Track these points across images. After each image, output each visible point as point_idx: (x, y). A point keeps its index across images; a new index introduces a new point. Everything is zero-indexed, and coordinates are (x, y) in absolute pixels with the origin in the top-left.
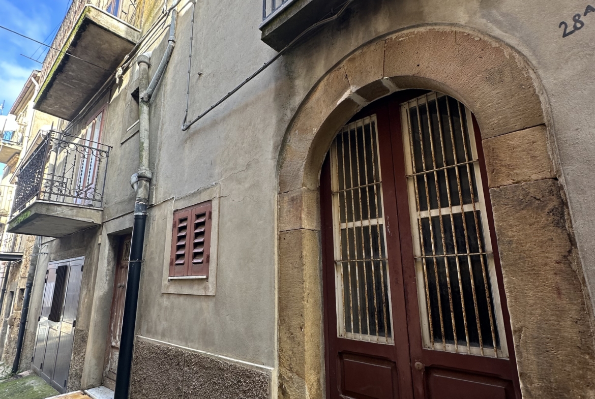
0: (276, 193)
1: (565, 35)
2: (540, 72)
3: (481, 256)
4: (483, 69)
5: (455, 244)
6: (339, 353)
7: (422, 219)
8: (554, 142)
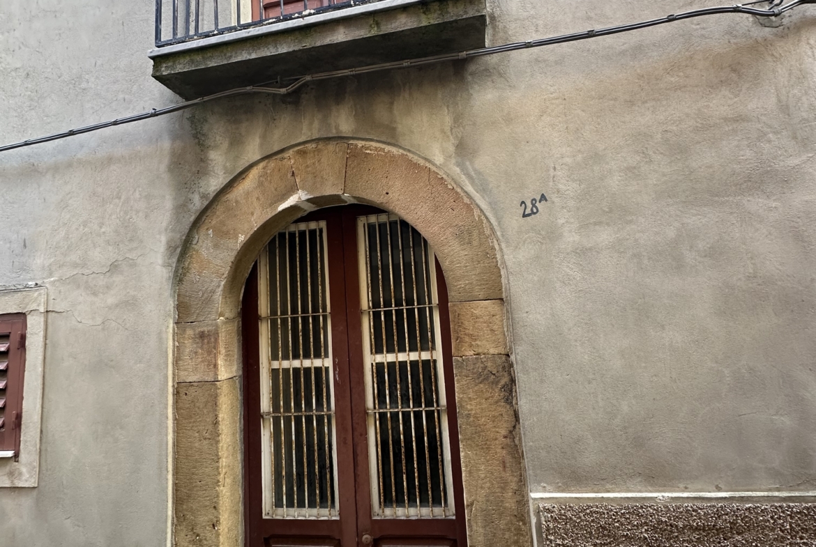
0: (171, 322)
1: (524, 216)
2: (503, 245)
3: (436, 411)
4: (454, 224)
5: (411, 397)
6: (264, 538)
7: (376, 363)
8: (509, 319)
